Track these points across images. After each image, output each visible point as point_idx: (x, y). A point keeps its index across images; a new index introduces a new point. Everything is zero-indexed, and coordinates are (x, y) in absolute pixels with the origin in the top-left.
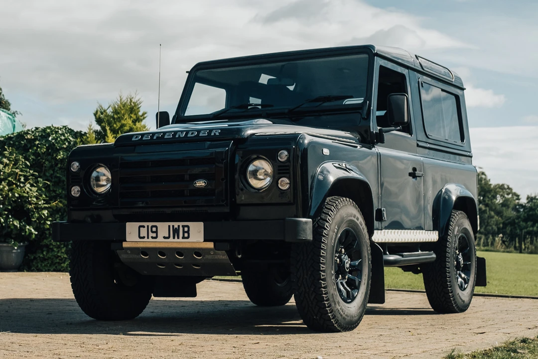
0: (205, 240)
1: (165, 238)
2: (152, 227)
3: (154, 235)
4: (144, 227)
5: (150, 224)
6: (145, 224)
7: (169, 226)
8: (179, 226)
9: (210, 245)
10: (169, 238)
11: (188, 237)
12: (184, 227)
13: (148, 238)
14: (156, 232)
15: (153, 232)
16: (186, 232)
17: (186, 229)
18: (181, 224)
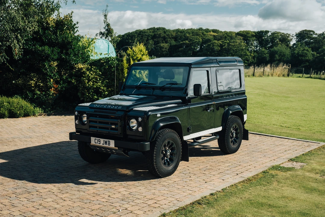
0: (115, 146)
1: (102, 144)
4: (96, 139)
5: (98, 139)
7: (104, 140)
9: (117, 148)
10: (104, 144)
11: (110, 145)
12: (108, 141)
14: (100, 142)
15: (99, 142)
17: (109, 142)
18: (108, 140)
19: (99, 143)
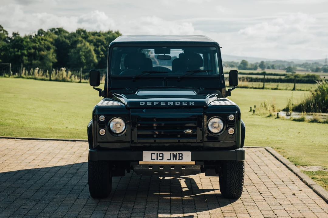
0: (192, 161)
1: (168, 160)
2: (160, 154)
4: (155, 154)
5: (159, 152)
6: (156, 152)
7: (171, 154)
8: (176, 154)
10: (170, 159)
11: (182, 159)
12: (179, 154)
13: (157, 160)
14: (163, 157)
15: (160, 156)
16: (181, 157)
17: (181, 155)
18: (178, 152)
19: (161, 158)
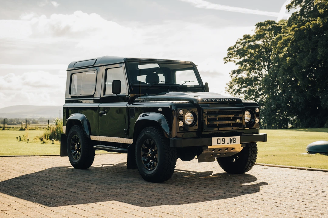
1: (227, 143)
2: (223, 139)
3: (223, 142)
4: (219, 139)
5: (222, 138)
6: (220, 138)
7: (229, 138)
8: (232, 138)
9: (241, 145)
10: (229, 143)
11: (235, 143)
12: (234, 138)
13: (221, 144)
16: (234, 140)
